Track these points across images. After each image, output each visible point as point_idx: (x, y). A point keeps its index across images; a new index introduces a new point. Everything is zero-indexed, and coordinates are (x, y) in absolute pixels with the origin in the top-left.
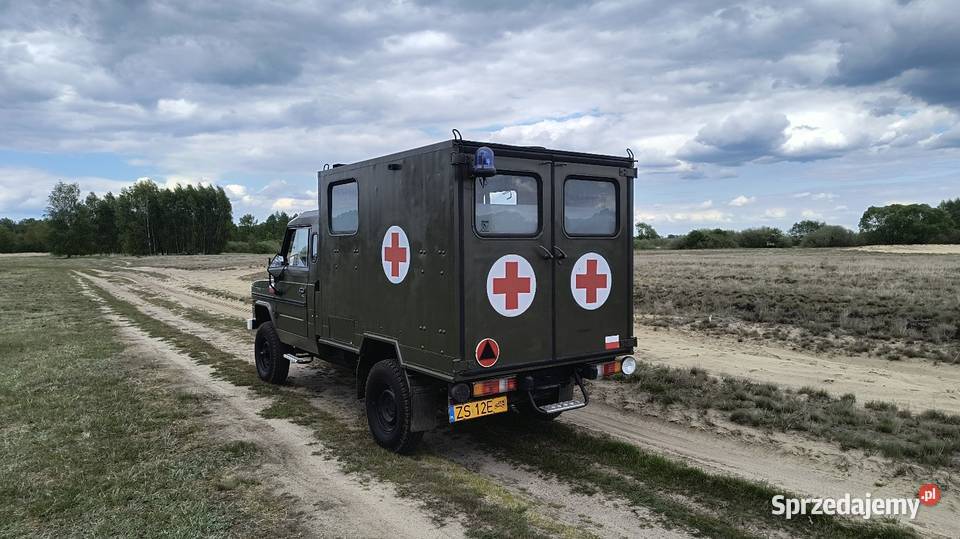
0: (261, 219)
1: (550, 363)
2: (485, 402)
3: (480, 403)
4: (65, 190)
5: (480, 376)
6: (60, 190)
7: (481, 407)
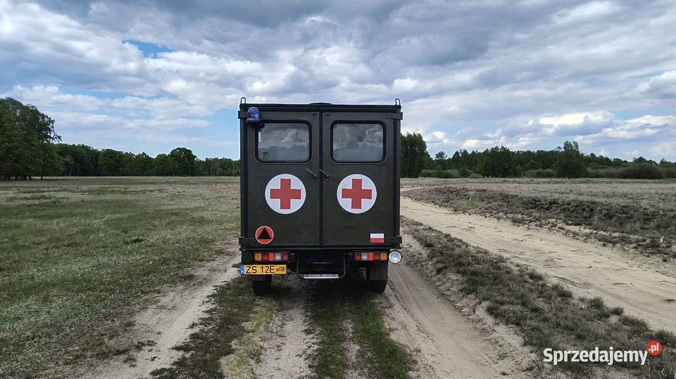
0: (449, 155)
1: (318, 246)
2: (269, 266)
3: (264, 266)
5: (260, 249)
7: (265, 269)
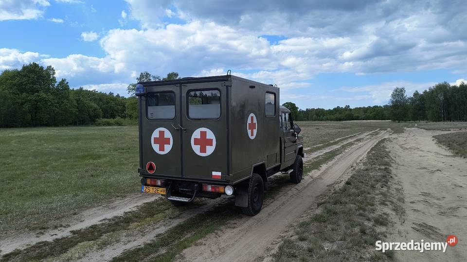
1: (180, 178)
3: (154, 188)
4: (398, 91)
5: (149, 177)
6: (396, 91)
